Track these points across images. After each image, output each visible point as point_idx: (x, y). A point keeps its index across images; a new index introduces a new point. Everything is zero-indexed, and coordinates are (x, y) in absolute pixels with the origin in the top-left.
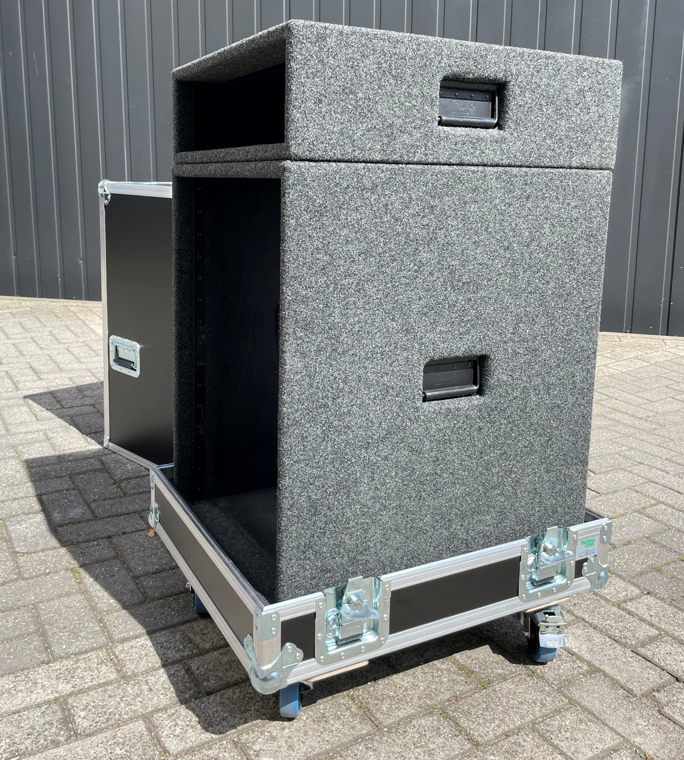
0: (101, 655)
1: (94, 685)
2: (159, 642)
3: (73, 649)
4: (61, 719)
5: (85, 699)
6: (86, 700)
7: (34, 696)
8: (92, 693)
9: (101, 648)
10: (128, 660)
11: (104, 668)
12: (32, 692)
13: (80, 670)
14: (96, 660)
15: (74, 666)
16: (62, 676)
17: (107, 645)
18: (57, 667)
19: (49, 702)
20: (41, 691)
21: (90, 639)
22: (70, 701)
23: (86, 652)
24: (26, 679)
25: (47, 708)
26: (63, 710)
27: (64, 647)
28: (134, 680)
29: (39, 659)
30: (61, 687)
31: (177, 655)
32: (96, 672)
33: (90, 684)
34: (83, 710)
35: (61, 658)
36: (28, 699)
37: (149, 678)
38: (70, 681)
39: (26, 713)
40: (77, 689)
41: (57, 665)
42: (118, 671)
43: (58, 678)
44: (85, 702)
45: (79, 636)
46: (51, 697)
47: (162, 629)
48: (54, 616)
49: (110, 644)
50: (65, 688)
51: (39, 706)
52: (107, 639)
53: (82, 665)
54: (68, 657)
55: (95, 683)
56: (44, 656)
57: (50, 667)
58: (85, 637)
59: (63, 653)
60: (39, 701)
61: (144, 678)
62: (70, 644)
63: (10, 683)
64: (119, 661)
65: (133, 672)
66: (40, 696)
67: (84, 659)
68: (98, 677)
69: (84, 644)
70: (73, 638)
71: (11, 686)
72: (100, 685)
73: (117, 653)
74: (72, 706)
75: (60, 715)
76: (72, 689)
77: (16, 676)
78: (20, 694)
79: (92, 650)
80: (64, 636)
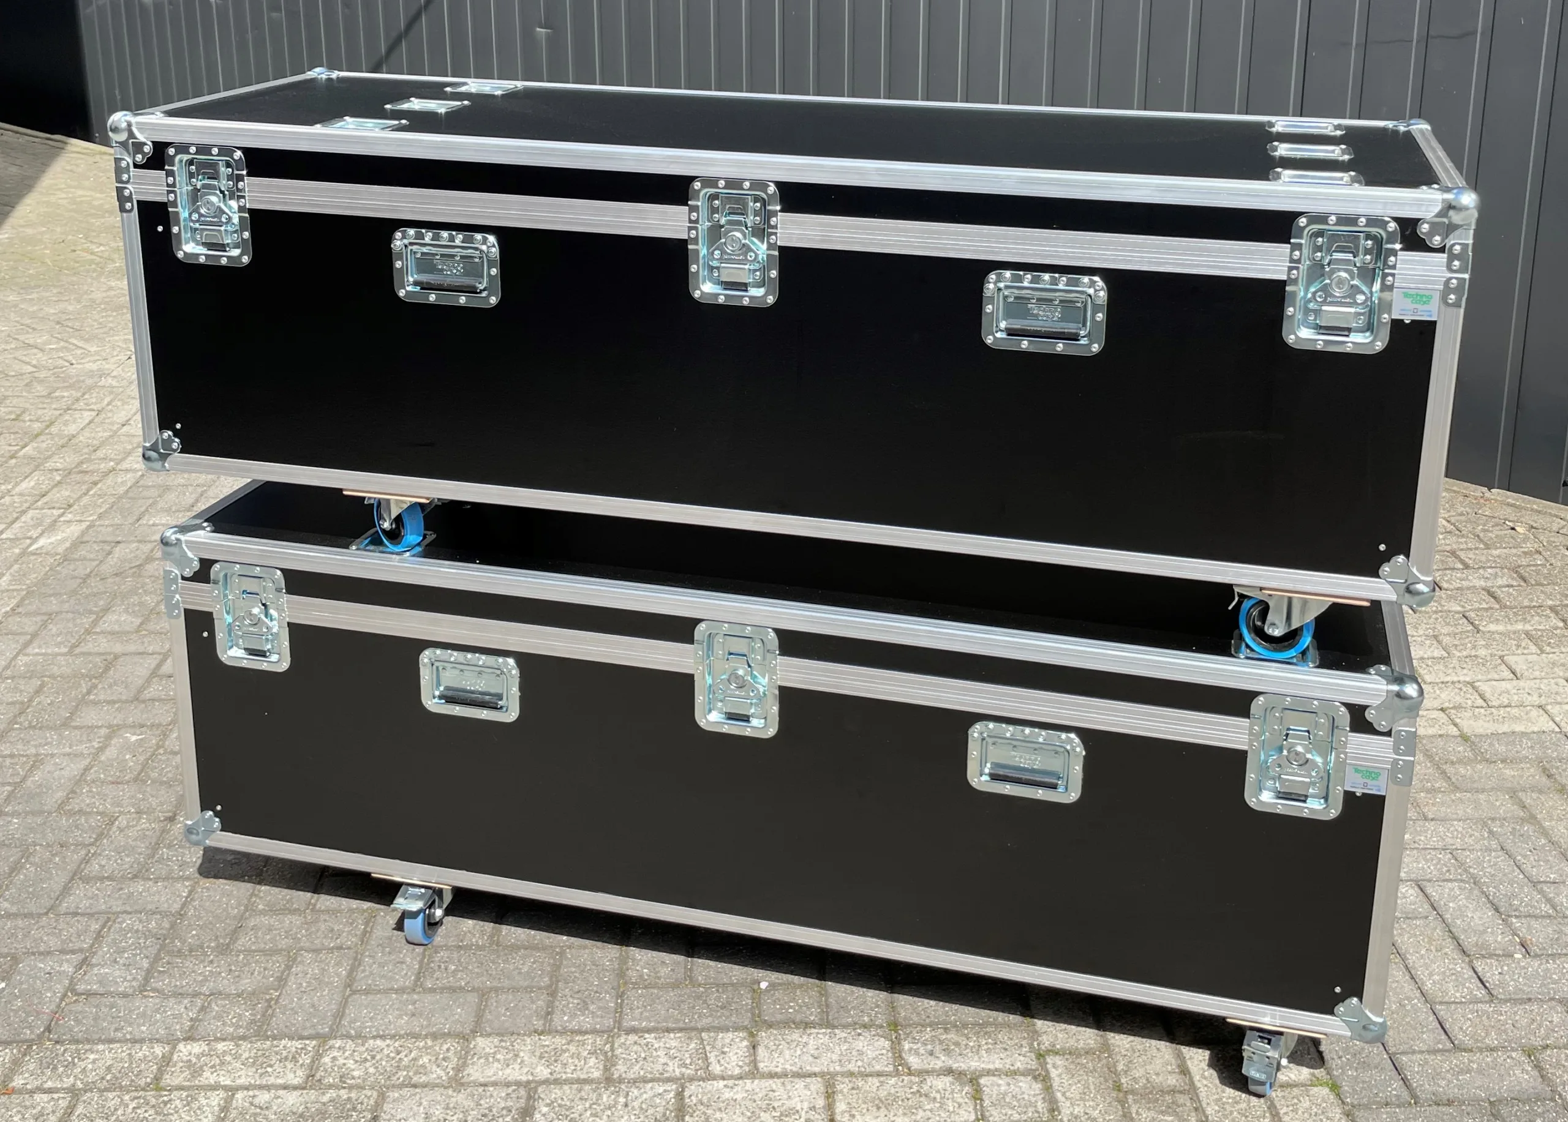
0: (598, 1042)
1: (573, 1078)
2: (668, 1046)
3: (574, 1025)
4: (522, 1108)
5: (556, 1092)
6: (556, 1094)
7: (508, 1071)
8: (566, 1087)
9: (603, 1032)
10: (624, 1058)
11: (592, 1061)
12: (508, 1065)
13: (567, 1054)
14: (589, 1047)
15: (564, 1047)
16: (546, 1055)
17: (611, 1031)
18: (547, 1043)
19: (518, 1084)
20: (517, 1067)
21: (598, 1016)
22: (540, 1090)
23: (586, 1033)
24: (510, 1047)
25: (514, 1091)
26: (529, 1098)
27: (566, 1018)
28: (615, 1087)
29: (534, 1025)
30: (539, 1068)
31: (676, 1069)
32: (583, 1062)
33: (569, 1075)
34: (548, 1105)
35: (557, 1031)
36: (500, 1073)
37: (632, 1089)
38: (551, 1064)
39: (491, 1089)
40: (552, 1078)
41: (546, 1040)
42: (606, 1069)
43: (541, 1057)
44: (554, 1096)
45: (587, 1009)
46: (524, 1078)
47: (681, 1030)
48: (575, 972)
49: (616, 1030)
50: (542, 1072)
51: (508, 1085)
52: (615, 1022)
53: (572, 1048)
54: (563, 1032)
55: (575, 1076)
56: (539, 1024)
57: (540, 1039)
58: (593, 1012)
59: (561, 1026)
60: (510, 1079)
61: (627, 1087)
62: (573, 1016)
63: (492, 1047)
64: (613, 1056)
65: (620, 1076)
66: (515, 1073)
67: (579, 1041)
68: (581, 1069)
69: (586, 1022)
70: (580, 1010)
71: (492, 1051)
72: (579, 1081)
73: (616, 1045)
74: (539, 1097)
75: (522, 1103)
76: (549, 1076)
77: (502, 1041)
78: (496, 1064)
79: (594, 1031)
80: (573, 1003)
